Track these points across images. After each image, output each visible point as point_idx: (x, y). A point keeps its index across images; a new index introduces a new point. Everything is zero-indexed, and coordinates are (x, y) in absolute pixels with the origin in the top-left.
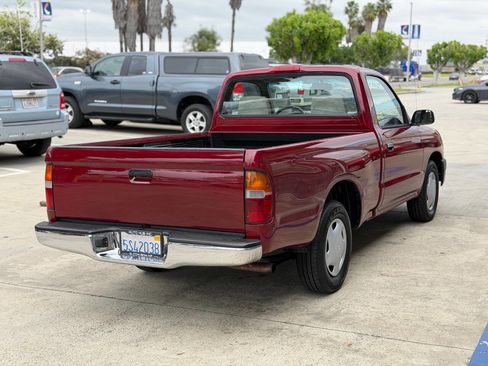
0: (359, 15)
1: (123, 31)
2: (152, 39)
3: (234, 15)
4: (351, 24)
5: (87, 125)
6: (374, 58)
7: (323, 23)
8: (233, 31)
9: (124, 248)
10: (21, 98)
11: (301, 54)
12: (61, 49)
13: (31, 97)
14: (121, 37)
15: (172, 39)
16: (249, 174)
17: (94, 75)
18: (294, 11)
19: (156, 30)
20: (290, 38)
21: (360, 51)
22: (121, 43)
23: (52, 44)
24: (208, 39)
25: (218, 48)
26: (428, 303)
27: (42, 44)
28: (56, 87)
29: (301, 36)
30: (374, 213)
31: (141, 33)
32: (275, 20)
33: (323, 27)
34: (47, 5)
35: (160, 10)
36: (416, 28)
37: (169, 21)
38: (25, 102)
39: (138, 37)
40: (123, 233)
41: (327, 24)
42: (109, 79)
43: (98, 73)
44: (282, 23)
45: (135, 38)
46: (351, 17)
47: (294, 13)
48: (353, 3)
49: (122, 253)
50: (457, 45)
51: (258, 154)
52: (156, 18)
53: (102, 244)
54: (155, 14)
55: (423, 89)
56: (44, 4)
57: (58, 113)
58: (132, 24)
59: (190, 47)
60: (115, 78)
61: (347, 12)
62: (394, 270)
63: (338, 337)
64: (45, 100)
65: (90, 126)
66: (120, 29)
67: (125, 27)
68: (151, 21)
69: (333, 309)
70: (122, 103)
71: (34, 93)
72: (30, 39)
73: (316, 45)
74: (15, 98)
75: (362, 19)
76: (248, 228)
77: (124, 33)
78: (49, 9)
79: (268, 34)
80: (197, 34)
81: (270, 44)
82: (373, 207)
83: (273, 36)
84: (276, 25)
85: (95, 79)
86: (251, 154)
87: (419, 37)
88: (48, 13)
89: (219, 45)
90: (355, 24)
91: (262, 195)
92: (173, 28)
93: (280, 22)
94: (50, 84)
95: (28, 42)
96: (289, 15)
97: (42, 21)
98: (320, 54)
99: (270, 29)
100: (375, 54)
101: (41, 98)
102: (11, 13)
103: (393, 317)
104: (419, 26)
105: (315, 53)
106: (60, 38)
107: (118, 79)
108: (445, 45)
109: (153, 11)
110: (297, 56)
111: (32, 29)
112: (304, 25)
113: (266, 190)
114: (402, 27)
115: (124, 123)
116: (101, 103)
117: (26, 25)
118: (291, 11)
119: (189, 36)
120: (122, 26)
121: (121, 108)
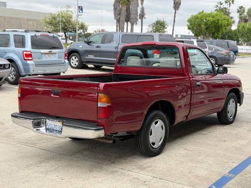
0: (245, 13)
1: (118, 21)
2: (132, 25)
3: (175, 13)
4: (240, 18)
5: (85, 67)
6: (248, 36)
7: (218, 18)
8: (174, 21)
9: (47, 127)
10: (45, 54)
11: (205, 34)
12: (86, 29)
13: (50, 53)
14: (117, 24)
15: (143, 25)
16: (100, 94)
17: (89, 43)
18: (203, 11)
19: (135, 21)
20: (200, 25)
21: (240, 33)
22: (117, 26)
23: (83, 27)
24: (161, 25)
25: (166, 30)
26: (199, 165)
27: (77, 27)
28: (63, 48)
29: (206, 24)
30: (187, 118)
31: (127, 22)
32: (192, 16)
33: (218, 20)
34: (80, 8)
35: (137, 11)
37: (142, 16)
38: (47, 56)
39: (126, 24)
40: (47, 120)
41: (220, 18)
42: (96, 45)
43: (90, 42)
44: (196, 18)
45: (124, 24)
46: (240, 15)
47: (203, 12)
48: (242, 7)
49: (47, 129)
51: (105, 85)
52: (135, 14)
53: (37, 125)
54: (134, 12)
56: (79, 7)
57: (63, 61)
58: (123, 17)
59: (151, 29)
60: (98, 45)
61: (238, 12)
62: (194, 147)
63: (142, 177)
64: (57, 55)
65: (87, 68)
66: (117, 20)
67: (119, 19)
68: (132, 16)
69: (149, 164)
70: (100, 57)
71: (51, 51)
72: (72, 24)
73: (214, 29)
74: (42, 53)
75: (247, 15)
76: (99, 121)
77: (119, 22)
78: (82, 10)
79: (189, 24)
80: (155, 23)
81: (189, 28)
82: (187, 115)
83: (191, 24)
84: (193, 18)
85: (89, 45)
86: (102, 85)
88: (81, 11)
89: (166, 28)
90: (243, 18)
91: (105, 105)
92: (144, 19)
93: (195, 17)
94: (60, 47)
95: (71, 26)
96: (200, 13)
97: (78, 15)
98: (216, 34)
99: (189, 21)
100: (248, 34)
101: (55, 53)
102: (64, 11)
103: (176, 170)
105: (213, 34)
106: (86, 24)
107: (100, 45)
109: (134, 11)
110: (203, 35)
111: (73, 20)
112: (207, 18)
113: (107, 103)
115: (104, 67)
116: (91, 57)
117: (71, 17)
118: (201, 11)
119: (151, 24)
120: (118, 18)
121: (100, 60)
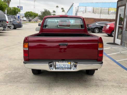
9: (57, 67)
16: (99, 43)
36: (21, 7)
40: (57, 62)
50: (32, 12)
55: (26, 23)
76: (99, 58)
87: (22, 10)
104: (22, 7)
108: (29, 12)
114: (18, 6)
